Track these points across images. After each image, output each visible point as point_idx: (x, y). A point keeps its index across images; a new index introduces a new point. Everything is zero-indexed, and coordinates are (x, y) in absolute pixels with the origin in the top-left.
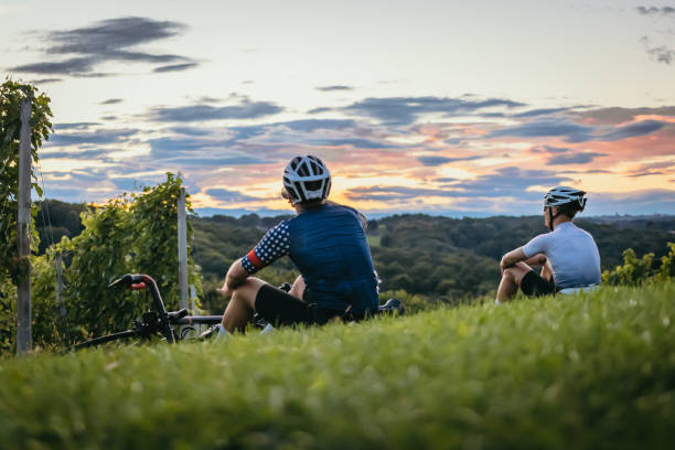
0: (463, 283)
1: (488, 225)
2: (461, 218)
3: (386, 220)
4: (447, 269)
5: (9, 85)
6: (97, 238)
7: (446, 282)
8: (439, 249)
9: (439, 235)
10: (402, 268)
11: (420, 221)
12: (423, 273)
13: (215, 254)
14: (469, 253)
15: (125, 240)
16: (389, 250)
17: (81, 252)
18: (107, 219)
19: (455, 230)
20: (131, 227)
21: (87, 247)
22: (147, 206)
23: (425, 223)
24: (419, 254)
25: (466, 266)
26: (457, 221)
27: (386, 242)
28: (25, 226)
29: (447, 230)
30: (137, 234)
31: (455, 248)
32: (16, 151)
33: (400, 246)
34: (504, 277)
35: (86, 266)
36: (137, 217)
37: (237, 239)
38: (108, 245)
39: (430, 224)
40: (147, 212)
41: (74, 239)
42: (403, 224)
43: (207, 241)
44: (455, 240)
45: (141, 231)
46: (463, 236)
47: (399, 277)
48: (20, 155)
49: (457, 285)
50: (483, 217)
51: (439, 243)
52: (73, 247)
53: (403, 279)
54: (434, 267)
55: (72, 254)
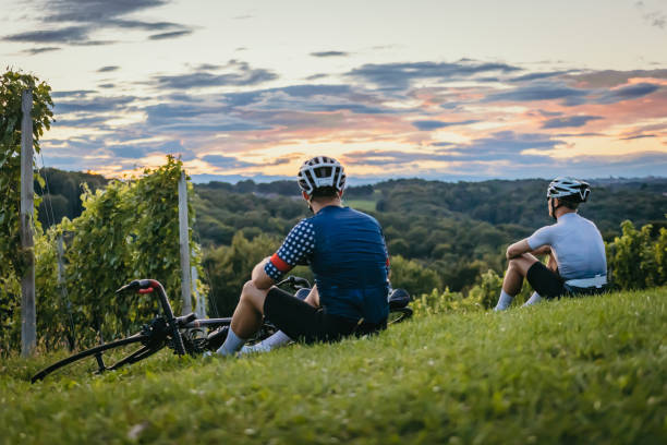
0: (458, 248)
1: (483, 189)
2: (456, 182)
3: (382, 185)
4: (442, 233)
5: (10, 76)
6: (98, 220)
7: (441, 246)
8: (435, 213)
9: (435, 199)
10: (398, 233)
11: (415, 186)
12: (419, 238)
13: (212, 220)
14: (464, 217)
15: (126, 222)
16: (385, 215)
17: (82, 233)
18: (107, 201)
19: (450, 193)
20: (132, 208)
21: (88, 228)
22: (148, 188)
23: (421, 188)
24: (413, 219)
25: (462, 230)
26: (453, 185)
27: (381, 207)
28: (27, 217)
29: (442, 195)
30: (138, 216)
31: (450, 213)
32: (18, 142)
33: (395, 210)
34: (510, 268)
35: (87, 247)
36: (138, 200)
37: (233, 205)
38: (109, 226)
39: (424, 189)
40: (148, 194)
41: (74, 220)
42: (398, 189)
43: (204, 207)
44: (451, 205)
45: (142, 212)
46: (458, 201)
47: (395, 241)
48: (22, 145)
49: (453, 250)
50: (478, 181)
51: (434, 208)
52: (74, 228)
53: (398, 244)
54: (430, 232)
55: (73, 234)
